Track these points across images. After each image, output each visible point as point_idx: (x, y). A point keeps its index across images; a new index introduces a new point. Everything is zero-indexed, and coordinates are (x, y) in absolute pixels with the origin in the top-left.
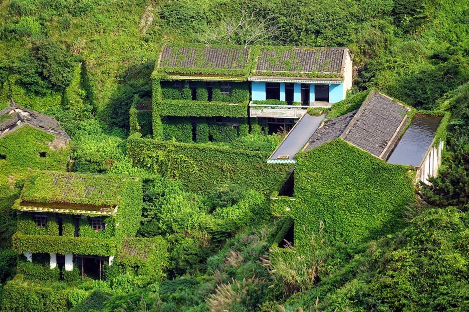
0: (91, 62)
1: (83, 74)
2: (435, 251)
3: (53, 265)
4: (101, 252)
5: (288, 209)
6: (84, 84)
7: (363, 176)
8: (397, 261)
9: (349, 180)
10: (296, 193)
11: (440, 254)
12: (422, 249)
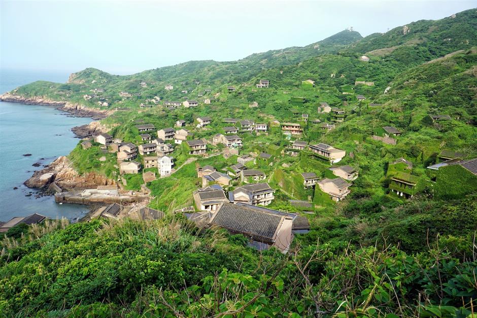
0: (425, 152)
1: (422, 154)
2: (470, 211)
3: (398, 193)
4: (410, 194)
5: (432, 185)
6: (422, 157)
7: (466, 180)
8: (450, 211)
9: (460, 180)
10: (436, 180)
11: (472, 213)
12: (464, 209)
